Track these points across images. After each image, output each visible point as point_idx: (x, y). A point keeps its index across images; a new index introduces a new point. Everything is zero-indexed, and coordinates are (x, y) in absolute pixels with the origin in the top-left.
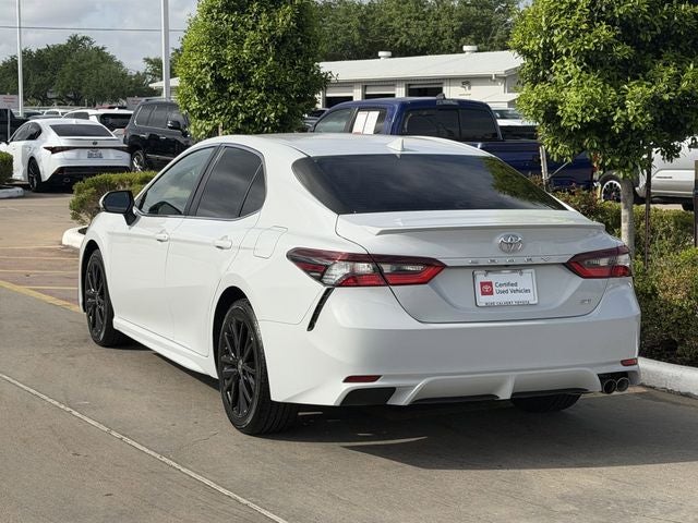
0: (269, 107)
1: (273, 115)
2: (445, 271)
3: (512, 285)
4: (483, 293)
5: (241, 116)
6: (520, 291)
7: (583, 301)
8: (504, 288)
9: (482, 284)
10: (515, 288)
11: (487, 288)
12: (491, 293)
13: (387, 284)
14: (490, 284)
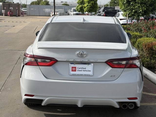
0: (141, 8)
1: (141, 10)
2: (58, 62)
3: (84, 68)
4: (72, 71)
5: (134, 11)
6: (87, 71)
7: (112, 76)
8: (81, 69)
9: (72, 68)
10: (85, 70)
11: (74, 69)
12: (75, 71)
13: (38, 65)
14: (75, 68)
